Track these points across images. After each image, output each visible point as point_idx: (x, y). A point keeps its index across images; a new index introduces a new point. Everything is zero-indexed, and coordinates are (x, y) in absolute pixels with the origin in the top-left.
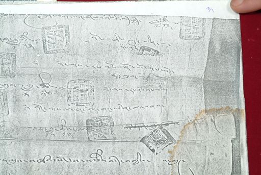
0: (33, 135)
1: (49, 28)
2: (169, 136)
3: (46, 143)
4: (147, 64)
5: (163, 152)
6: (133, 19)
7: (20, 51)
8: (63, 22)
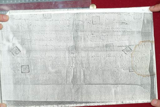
0: (89, 49)
1: (94, 17)
2: (131, 49)
3: (94, 52)
4: (124, 27)
5: (129, 54)
6: (119, 14)
7: (85, 24)
8: (98, 15)
